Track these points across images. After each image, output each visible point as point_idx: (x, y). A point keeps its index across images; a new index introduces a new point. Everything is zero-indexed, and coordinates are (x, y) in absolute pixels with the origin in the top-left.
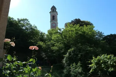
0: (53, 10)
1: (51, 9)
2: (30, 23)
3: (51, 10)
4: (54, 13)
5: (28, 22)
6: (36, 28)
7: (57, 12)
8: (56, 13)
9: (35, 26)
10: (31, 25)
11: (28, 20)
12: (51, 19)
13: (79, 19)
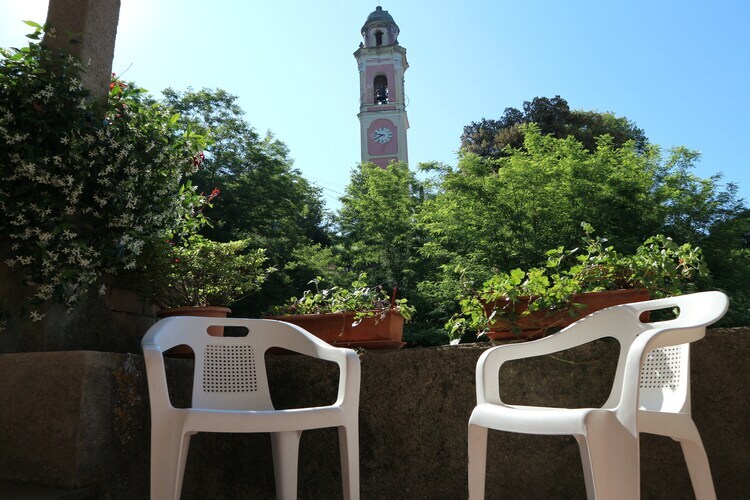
0: (379, 35)
1: (365, 30)
2: (245, 118)
3: (367, 38)
4: (387, 57)
5: (234, 116)
6: (283, 155)
7: (403, 52)
8: (398, 56)
9: (278, 143)
10: (254, 136)
11: (234, 103)
12: (362, 98)
13: (561, 103)
